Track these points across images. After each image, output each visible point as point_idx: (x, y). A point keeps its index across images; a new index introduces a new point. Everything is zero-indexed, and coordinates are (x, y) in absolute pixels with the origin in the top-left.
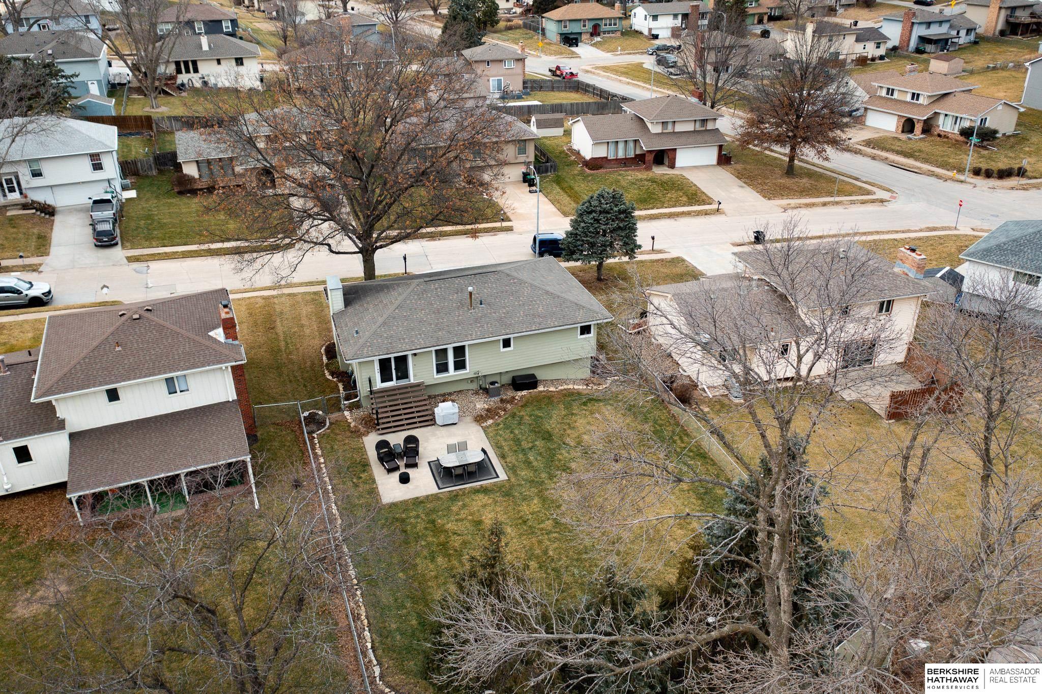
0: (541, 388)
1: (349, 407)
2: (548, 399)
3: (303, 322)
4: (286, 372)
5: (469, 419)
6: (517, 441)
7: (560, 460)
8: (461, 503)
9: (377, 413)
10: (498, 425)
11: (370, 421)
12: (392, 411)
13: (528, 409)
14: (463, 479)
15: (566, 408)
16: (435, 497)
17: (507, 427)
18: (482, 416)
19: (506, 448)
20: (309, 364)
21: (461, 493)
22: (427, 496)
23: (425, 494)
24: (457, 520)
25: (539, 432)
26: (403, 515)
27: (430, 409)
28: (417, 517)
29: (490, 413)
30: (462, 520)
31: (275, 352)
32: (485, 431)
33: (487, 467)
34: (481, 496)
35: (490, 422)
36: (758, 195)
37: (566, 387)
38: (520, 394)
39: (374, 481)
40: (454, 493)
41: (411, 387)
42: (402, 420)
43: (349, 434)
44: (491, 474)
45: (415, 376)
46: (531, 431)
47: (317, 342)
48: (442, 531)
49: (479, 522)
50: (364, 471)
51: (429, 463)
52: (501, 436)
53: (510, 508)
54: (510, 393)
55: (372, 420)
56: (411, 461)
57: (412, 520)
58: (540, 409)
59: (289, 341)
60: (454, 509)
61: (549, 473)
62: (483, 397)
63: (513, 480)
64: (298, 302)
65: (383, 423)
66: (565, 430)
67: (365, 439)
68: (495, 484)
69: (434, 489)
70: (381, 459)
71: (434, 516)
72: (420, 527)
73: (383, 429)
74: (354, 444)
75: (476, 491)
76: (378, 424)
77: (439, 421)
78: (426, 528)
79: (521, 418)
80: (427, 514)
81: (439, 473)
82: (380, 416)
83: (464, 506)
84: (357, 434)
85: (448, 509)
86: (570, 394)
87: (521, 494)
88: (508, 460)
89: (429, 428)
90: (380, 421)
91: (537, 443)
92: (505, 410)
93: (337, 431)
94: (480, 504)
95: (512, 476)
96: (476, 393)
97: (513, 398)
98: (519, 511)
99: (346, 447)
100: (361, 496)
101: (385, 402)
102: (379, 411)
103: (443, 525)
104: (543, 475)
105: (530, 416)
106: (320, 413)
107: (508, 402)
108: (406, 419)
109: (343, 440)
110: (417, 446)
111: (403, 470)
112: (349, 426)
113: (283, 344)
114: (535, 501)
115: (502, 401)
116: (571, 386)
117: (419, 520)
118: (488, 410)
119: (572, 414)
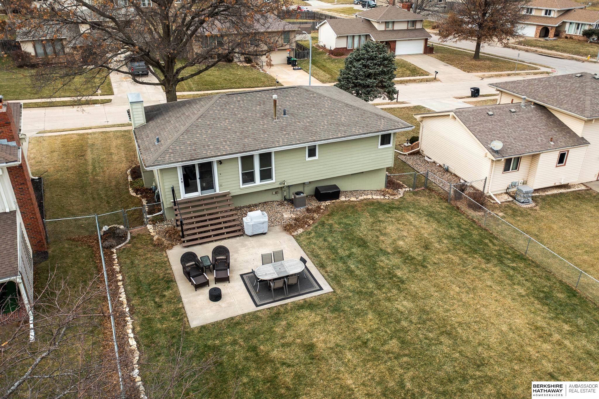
0: (342, 198)
1: (153, 221)
2: (352, 207)
3: (112, 151)
4: (90, 191)
5: (278, 228)
6: (333, 249)
7: (383, 268)
8: (284, 323)
9: (182, 224)
10: (310, 233)
11: (174, 234)
12: (197, 222)
13: (335, 218)
14: (283, 294)
15: (372, 215)
16: (253, 316)
17: (319, 235)
18: (291, 225)
19: (324, 257)
20: (114, 183)
21: (282, 309)
22: (244, 316)
23: (240, 312)
24: (283, 345)
25: (353, 240)
26: (217, 342)
27: (237, 220)
28: (234, 343)
29: (298, 223)
30: (288, 345)
31: (82, 174)
32: (297, 240)
33: (307, 278)
34: (307, 312)
35: (300, 231)
36: (459, 70)
37: (365, 197)
38: (324, 204)
39: (180, 300)
40: (275, 311)
41: (217, 197)
42: (208, 231)
43: (151, 247)
44: (312, 286)
45: (220, 186)
46: (345, 238)
47: (124, 165)
48: (267, 362)
49: (311, 347)
50: (168, 288)
51: (242, 276)
52: (314, 244)
53: (343, 326)
54: (314, 204)
55: (177, 232)
56: (222, 275)
57: (229, 348)
58: (347, 217)
59: (97, 165)
60: (278, 330)
61: (376, 283)
62: (289, 207)
63: (339, 291)
64: (109, 137)
65: (188, 235)
66: (377, 237)
67: (170, 252)
68: (319, 298)
69: (250, 307)
70: (188, 274)
71: (255, 341)
72: (239, 357)
73: (188, 241)
74: (157, 257)
75: (300, 307)
76: (183, 236)
77: (248, 231)
78: (247, 359)
79: (331, 226)
80: (246, 339)
81: (255, 287)
82: (185, 227)
83: (289, 326)
84: (160, 247)
85: (270, 330)
86: (372, 203)
87: (351, 307)
88: (328, 269)
89: (238, 238)
90: (185, 233)
91: (354, 250)
92: (313, 219)
93: (139, 245)
94: (307, 322)
95: (336, 287)
96: (281, 204)
97: (319, 207)
98: (355, 330)
99: (148, 262)
100: (163, 319)
101: (190, 213)
102: (184, 222)
103: (267, 353)
104: (371, 285)
105: (340, 224)
106: (122, 227)
107: (314, 211)
108: (213, 230)
109: (145, 255)
110: (228, 258)
111: (213, 285)
112: (152, 239)
113: (90, 168)
114: (370, 316)
115: (308, 210)
116: (370, 197)
117: (237, 348)
118: (296, 219)
119: (380, 221)
